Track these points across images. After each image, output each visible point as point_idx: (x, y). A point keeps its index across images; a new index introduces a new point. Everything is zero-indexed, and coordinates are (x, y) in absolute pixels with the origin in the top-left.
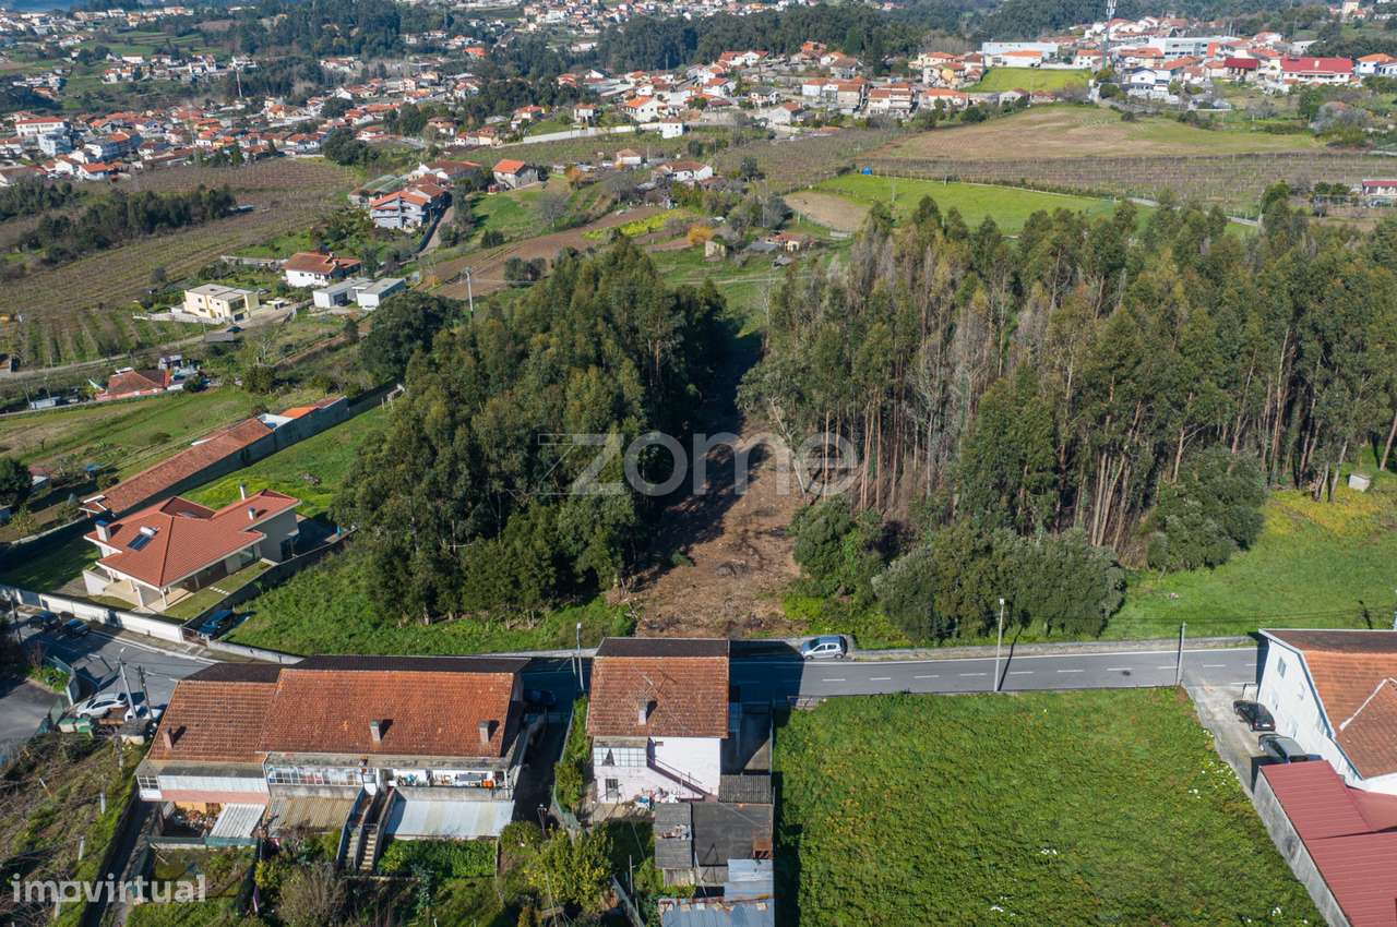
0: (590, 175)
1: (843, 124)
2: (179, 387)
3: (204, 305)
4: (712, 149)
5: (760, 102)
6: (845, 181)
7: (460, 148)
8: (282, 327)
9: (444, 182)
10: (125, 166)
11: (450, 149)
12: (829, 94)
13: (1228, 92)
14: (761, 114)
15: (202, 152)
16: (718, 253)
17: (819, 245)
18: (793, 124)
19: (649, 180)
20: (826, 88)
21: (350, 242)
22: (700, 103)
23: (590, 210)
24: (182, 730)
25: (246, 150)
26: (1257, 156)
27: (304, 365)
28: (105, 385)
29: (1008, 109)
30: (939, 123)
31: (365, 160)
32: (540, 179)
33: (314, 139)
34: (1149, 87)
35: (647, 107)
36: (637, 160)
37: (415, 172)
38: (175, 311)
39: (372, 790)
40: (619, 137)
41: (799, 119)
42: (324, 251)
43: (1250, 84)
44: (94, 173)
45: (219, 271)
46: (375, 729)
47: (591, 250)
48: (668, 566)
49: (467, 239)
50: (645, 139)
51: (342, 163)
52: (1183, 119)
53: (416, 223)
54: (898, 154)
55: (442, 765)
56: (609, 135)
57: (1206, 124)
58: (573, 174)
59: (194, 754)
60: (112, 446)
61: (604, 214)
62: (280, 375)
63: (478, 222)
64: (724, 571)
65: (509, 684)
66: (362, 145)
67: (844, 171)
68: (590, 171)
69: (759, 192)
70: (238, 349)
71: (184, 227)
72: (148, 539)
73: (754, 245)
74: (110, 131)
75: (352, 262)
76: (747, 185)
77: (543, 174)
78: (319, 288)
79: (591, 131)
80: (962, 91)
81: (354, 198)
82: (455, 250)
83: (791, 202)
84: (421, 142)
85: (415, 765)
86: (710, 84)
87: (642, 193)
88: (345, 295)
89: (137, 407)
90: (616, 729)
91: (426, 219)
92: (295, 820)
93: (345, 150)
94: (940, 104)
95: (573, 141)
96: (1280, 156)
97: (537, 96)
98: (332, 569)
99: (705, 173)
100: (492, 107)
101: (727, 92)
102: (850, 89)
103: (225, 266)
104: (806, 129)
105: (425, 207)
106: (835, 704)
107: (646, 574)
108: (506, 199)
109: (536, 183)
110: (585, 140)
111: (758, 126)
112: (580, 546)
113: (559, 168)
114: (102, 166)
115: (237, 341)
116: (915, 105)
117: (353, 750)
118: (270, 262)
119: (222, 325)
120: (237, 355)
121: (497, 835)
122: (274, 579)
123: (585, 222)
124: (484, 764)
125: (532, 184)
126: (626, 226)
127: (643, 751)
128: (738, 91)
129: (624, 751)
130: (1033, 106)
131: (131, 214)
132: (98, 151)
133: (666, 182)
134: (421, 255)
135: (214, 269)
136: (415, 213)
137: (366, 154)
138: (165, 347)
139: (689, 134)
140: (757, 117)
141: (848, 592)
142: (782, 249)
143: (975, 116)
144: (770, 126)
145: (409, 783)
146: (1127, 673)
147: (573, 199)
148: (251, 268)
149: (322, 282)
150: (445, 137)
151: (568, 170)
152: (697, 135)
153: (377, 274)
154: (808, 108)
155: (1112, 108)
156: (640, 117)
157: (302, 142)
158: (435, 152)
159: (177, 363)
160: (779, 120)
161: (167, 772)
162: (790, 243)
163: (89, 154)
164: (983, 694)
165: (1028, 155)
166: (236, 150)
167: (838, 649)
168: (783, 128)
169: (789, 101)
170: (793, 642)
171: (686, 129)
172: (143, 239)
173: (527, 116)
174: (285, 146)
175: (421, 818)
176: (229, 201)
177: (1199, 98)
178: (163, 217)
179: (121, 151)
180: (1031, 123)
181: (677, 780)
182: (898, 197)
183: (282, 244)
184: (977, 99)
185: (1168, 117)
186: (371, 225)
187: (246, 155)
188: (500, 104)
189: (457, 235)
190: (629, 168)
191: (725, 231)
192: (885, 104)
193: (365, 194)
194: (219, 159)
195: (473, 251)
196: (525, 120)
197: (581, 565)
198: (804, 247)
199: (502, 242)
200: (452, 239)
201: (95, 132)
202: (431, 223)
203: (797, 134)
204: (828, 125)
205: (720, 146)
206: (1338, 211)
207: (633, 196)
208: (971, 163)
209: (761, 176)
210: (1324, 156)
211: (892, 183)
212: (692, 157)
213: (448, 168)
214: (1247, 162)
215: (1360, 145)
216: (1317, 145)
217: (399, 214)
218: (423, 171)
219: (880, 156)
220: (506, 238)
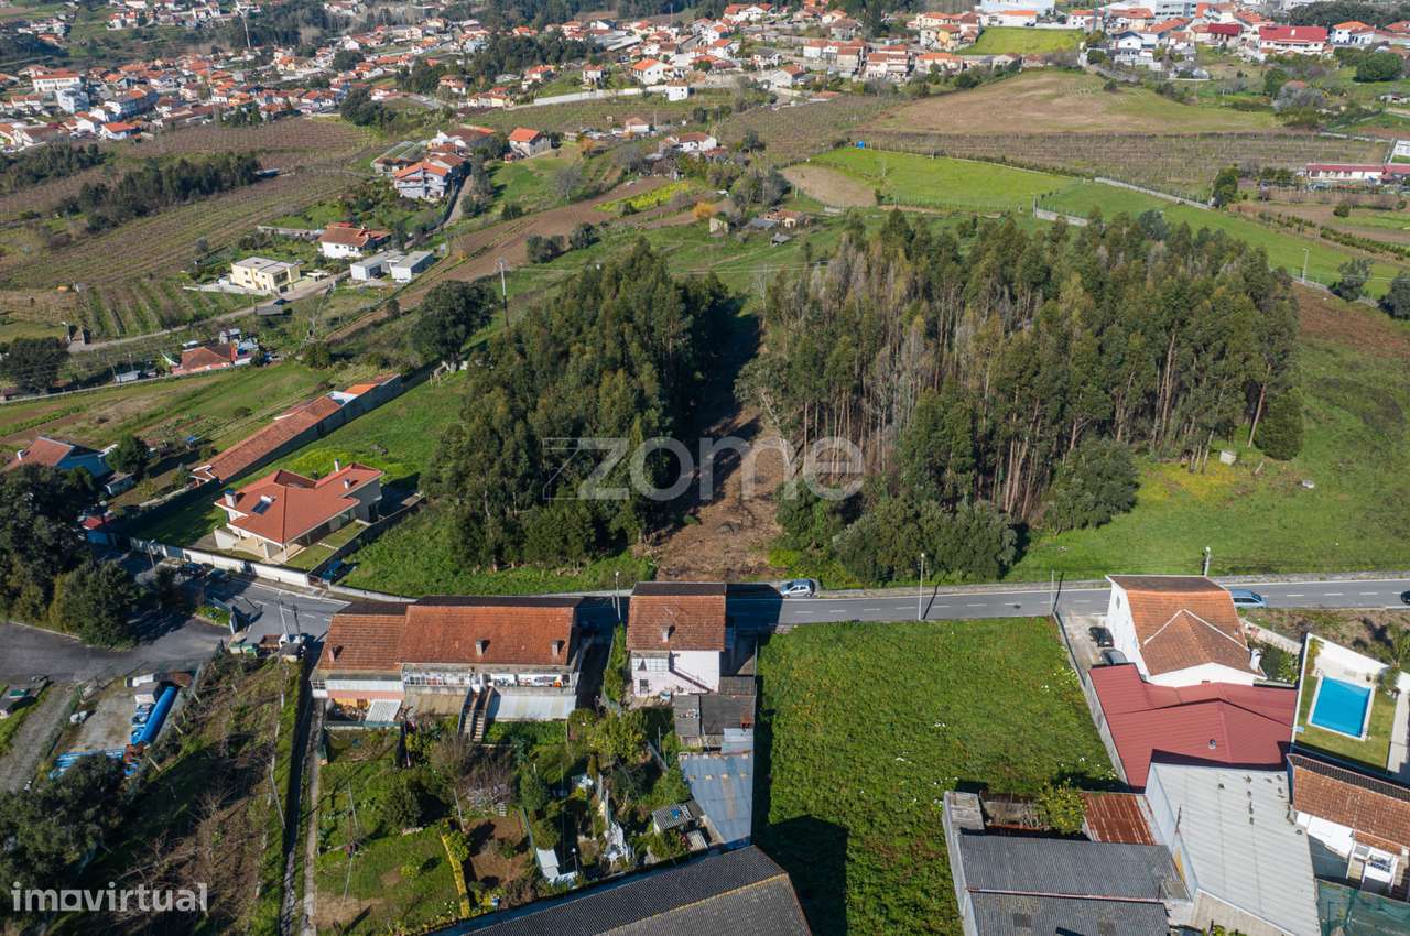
0: (599, 144)
1: (842, 87)
2: (246, 361)
3: (250, 277)
4: (717, 115)
5: (762, 64)
6: (839, 155)
7: (473, 110)
8: (325, 300)
9: (462, 150)
10: (145, 125)
11: (462, 110)
12: (829, 57)
13: (1209, 58)
14: (764, 76)
15: (221, 109)
16: (721, 229)
17: (814, 222)
18: (794, 87)
19: (657, 151)
20: (826, 50)
21: (378, 212)
22: (705, 65)
23: (601, 180)
24: (340, 649)
25: (264, 109)
26: (1220, 136)
27: (353, 341)
28: (178, 359)
29: (1001, 73)
30: (933, 88)
31: (381, 121)
32: (553, 146)
33: (328, 97)
34: (1136, 52)
35: (654, 69)
36: (645, 128)
37: (434, 140)
38: (223, 282)
39: (477, 689)
40: (627, 100)
41: (800, 82)
42: (354, 223)
44: (117, 133)
45: (257, 241)
46: (479, 647)
47: (605, 225)
48: (680, 525)
49: (487, 210)
50: (652, 102)
51: (359, 124)
52: (1160, 91)
53: (438, 193)
54: (891, 126)
55: (526, 671)
56: (617, 97)
57: (1181, 97)
58: (586, 143)
59: (351, 665)
60: (198, 418)
61: (615, 185)
62: (334, 350)
63: (497, 192)
64: (725, 529)
65: (571, 615)
66: (377, 106)
67: (839, 144)
68: (601, 138)
69: (760, 164)
70: (288, 321)
71: (216, 194)
72: (267, 506)
73: (754, 221)
74: (125, 86)
75: (383, 234)
76: (749, 156)
77: (556, 140)
78: (354, 260)
79: (600, 94)
80: (957, 53)
81: (379, 167)
82: (478, 221)
83: (789, 175)
84: (432, 102)
85: (507, 671)
86: (716, 46)
87: (651, 164)
88: (379, 268)
89: (212, 380)
90: (648, 645)
91: (447, 189)
92: (424, 710)
93: (359, 110)
94: (935, 67)
95: (582, 103)
96: (1241, 136)
97: (544, 52)
98: (412, 527)
99: (710, 143)
100: (501, 64)
101: (731, 54)
102: (849, 53)
103: (263, 236)
104: (807, 93)
105: (447, 177)
106: (803, 630)
107: (663, 532)
108: (523, 168)
109: (550, 151)
110: (593, 102)
111: (761, 90)
112: (613, 512)
113: (571, 136)
114: (124, 125)
115: (288, 312)
116: (911, 68)
117: (464, 661)
118: (304, 232)
119: (268, 297)
120: (288, 327)
121: (565, 717)
122: (370, 537)
123: (596, 193)
124: (555, 670)
125: (545, 151)
126: (636, 198)
127: (666, 661)
128: (741, 53)
129: (653, 660)
130: (1025, 70)
131: (166, 181)
132: (117, 109)
133: (673, 153)
134: (446, 225)
135: (252, 240)
136: (437, 183)
137: (382, 115)
138: (221, 319)
139: (694, 97)
140: (760, 80)
141: (818, 546)
142: (779, 226)
143: (968, 81)
144: (773, 88)
145: (503, 684)
146: (1017, 607)
147: (586, 168)
148: (286, 238)
149: (356, 254)
150: (457, 96)
151: (580, 138)
152: (702, 97)
153: (407, 245)
154: (809, 70)
155: (1098, 74)
156: (647, 79)
157: (317, 100)
158: (450, 114)
159: (236, 336)
160: (783, 83)
161: (332, 677)
162: (788, 220)
163: (109, 112)
164: (912, 623)
165: (1014, 129)
166: (253, 108)
167: (808, 589)
168: (784, 91)
169: (791, 63)
170: (775, 585)
171: (691, 92)
172: (179, 206)
173: (538, 76)
174: (300, 104)
175: (511, 707)
176: (256, 166)
177: (1180, 66)
178: (199, 184)
179: (142, 108)
180: (1021, 90)
181: (690, 681)
182: (889, 172)
183: (314, 214)
184: (972, 61)
185: (1147, 87)
186: (396, 195)
187: (264, 115)
188: (510, 61)
189: (478, 206)
190: (635, 137)
191: (727, 207)
192: (882, 68)
193: (388, 163)
194: (238, 119)
195: (493, 224)
196: (536, 81)
197: (614, 526)
198: (801, 225)
199: (521, 214)
200: (475, 210)
201: (110, 87)
202: (453, 193)
203: (798, 99)
204: (827, 89)
205: (723, 112)
206: (1281, 195)
207: (642, 166)
208: (958, 137)
209: (762, 147)
210: (1279, 136)
211: (884, 158)
212: (696, 124)
213: (465, 134)
214: (1210, 141)
215: (1313, 126)
216: (1276, 124)
217: (422, 184)
218: (441, 138)
219: (874, 127)
220: (524, 210)
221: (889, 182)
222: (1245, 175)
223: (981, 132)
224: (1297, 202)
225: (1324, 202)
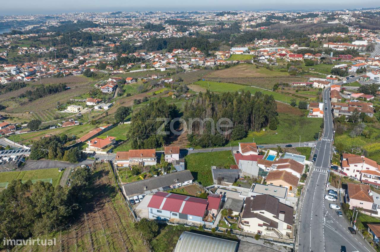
0: (146, 81)
1: (200, 68)
2: (78, 124)
3: (72, 109)
4: (172, 74)
5: (182, 63)
6: (199, 82)
7: (115, 73)
8: (90, 113)
9: (115, 82)
10: (35, 77)
11: (113, 74)
12: (197, 61)
13: (279, 61)
14: (182, 66)
15: (53, 73)
16: (174, 97)
17: (194, 96)
18: (189, 68)
19: (159, 82)
20: (196, 60)
21: (98, 96)
22: (169, 63)
23: (147, 88)
24: (119, 156)
25: (64, 73)
26: (277, 77)
28: (61, 124)
29: (235, 64)
30: (220, 68)
32: (136, 81)
33: (79, 70)
34: (264, 60)
35: (157, 64)
36: (156, 77)
37: (108, 80)
38: (66, 111)
39: (141, 161)
40: (151, 71)
41: (191, 67)
42: (93, 98)
43: (284, 59)
44: (28, 79)
46: (141, 155)
47: (149, 97)
49: (123, 95)
50: (157, 71)
51: (88, 77)
52: (267, 68)
53: (111, 91)
54: (210, 76)
55: (149, 158)
56: (149, 70)
57: (271, 69)
58: (143, 81)
59: (121, 159)
61: (151, 89)
63: (124, 91)
66: (93, 73)
67: (199, 80)
68: (146, 79)
69: (182, 84)
71: (58, 92)
72: (96, 142)
73: (181, 96)
74: (28, 69)
75: (100, 100)
76: (180, 83)
77: (136, 80)
78: (95, 106)
79: (145, 70)
80: (226, 60)
81: (96, 86)
82: (122, 97)
83: (189, 87)
84: (105, 72)
85: (146, 158)
86: (171, 59)
87: (158, 85)
88: (101, 107)
90: (168, 153)
91: (113, 91)
92: (133, 165)
93: (88, 74)
94: (220, 63)
95: (141, 72)
97: (131, 60)
99: (171, 80)
100: (121, 63)
101: (175, 61)
102: (202, 60)
103: (72, 101)
104: (192, 69)
105: (113, 88)
108: (129, 86)
109: (135, 82)
110: (143, 71)
111: (182, 69)
113: (139, 79)
114: (30, 77)
115: (82, 116)
116: (215, 63)
117: (139, 157)
118: (81, 100)
119: (77, 113)
120: (83, 119)
122: (115, 147)
123: (147, 91)
124: (153, 158)
125: (134, 82)
126: (156, 92)
127: (171, 156)
128: (177, 60)
130: (240, 64)
132: (27, 74)
133: (163, 82)
134: (114, 98)
135: (70, 102)
136: (111, 89)
137: (94, 75)
138: (68, 117)
139: (167, 70)
140: (181, 66)
141: (194, 144)
142: (187, 96)
143: (227, 66)
144: (184, 68)
145: (145, 161)
146: (226, 150)
147: (144, 86)
148: (77, 101)
149: (94, 104)
150: (111, 70)
151: (142, 79)
152: (169, 70)
153: (106, 102)
154: (192, 64)
155: (256, 65)
156: (156, 66)
157: (77, 71)
158: (110, 74)
159: (73, 120)
160: (187, 67)
161: (118, 161)
162: (188, 95)
163: (25, 74)
164: (209, 152)
165: (236, 76)
166: (61, 73)
168: (187, 69)
169: (188, 62)
170: (187, 149)
171: (166, 69)
172: (50, 95)
173: (130, 66)
174: (73, 72)
175: (146, 164)
176: (66, 86)
177: (272, 63)
178: (53, 90)
179: (32, 74)
180: (239, 68)
181: (174, 159)
182: (209, 85)
183: (84, 96)
184: (229, 62)
185: (265, 67)
186: (101, 92)
187: (64, 75)
188: (123, 62)
190: (154, 79)
191: (176, 93)
192: (209, 64)
193: (99, 85)
195: (125, 97)
196: (130, 67)
198: (191, 96)
199: (131, 95)
200: (120, 95)
203: (190, 71)
204: (197, 68)
205: (174, 73)
206: (286, 88)
207: (156, 85)
208: (224, 78)
209: (182, 81)
210: (289, 77)
211: (208, 82)
212: (168, 76)
213: (115, 79)
214: (275, 78)
215: (295, 75)
216: (288, 74)
217: (107, 89)
218: (110, 80)
219: (207, 76)
220: (131, 94)
221: (209, 87)
222: (280, 85)
223: (229, 77)
224: (289, 89)
225: (294, 89)
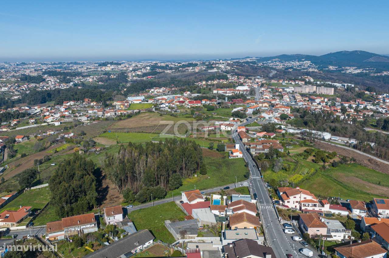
0: (41, 137)
1: (100, 119)
4: (70, 128)
5: (78, 115)
6: (106, 134)
9: (1, 142)
12: (95, 112)
13: (180, 108)
14: (79, 118)
16: (82, 153)
17: (104, 149)
18: (88, 120)
19: (58, 138)
22: (63, 116)
23: (45, 146)
29: (136, 114)
30: (122, 118)
34: (165, 107)
35: (50, 118)
36: (53, 132)
40: (43, 126)
43: (184, 106)
47: (51, 155)
50: (51, 127)
52: (171, 115)
54: (115, 127)
56: (41, 126)
57: (176, 116)
58: (38, 138)
61: (49, 146)
67: (105, 132)
69: (87, 138)
73: (90, 150)
76: (83, 137)
77: (28, 138)
79: (35, 125)
80: (125, 110)
83: (95, 140)
86: (64, 112)
87: (58, 141)
94: (121, 113)
95: (31, 128)
99: (72, 134)
101: (69, 113)
102: (100, 111)
104: (91, 121)
105: (1, 149)
108: (21, 145)
109: (27, 140)
110: (34, 127)
111: (79, 121)
113: (32, 137)
116: (115, 114)
123: (45, 149)
126: (57, 149)
128: (72, 113)
130: (142, 113)
133: (63, 138)
140: (79, 119)
142: (96, 150)
143: (130, 116)
144: (82, 121)
146: (168, 201)
147: (39, 143)
151: (35, 137)
152: (64, 124)
154: (90, 116)
155: (158, 112)
156: (48, 121)
160: (85, 119)
162: (98, 149)
165: (143, 125)
168: (86, 121)
169: (86, 114)
171: (61, 123)
173: (15, 122)
177: (174, 110)
180: (142, 117)
182: (118, 137)
184: (130, 112)
185: (169, 115)
190: (51, 135)
191: (82, 148)
192: (109, 114)
195: (19, 159)
196: (15, 124)
198: (101, 150)
200: (11, 156)
202: (3, 153)
203: (90, 123)
204: (96, 120)
205: (72, 127)
207: (55, 141)
208: (131, 128)
209: (85, 134)
211: (116, 134)
212: (65, 131)
213: (2, 138)
219: (111, 128)
220: (27, 155)
221: (119, 139)
223: (136, 127)
